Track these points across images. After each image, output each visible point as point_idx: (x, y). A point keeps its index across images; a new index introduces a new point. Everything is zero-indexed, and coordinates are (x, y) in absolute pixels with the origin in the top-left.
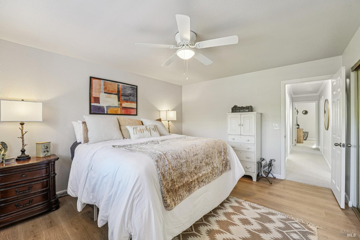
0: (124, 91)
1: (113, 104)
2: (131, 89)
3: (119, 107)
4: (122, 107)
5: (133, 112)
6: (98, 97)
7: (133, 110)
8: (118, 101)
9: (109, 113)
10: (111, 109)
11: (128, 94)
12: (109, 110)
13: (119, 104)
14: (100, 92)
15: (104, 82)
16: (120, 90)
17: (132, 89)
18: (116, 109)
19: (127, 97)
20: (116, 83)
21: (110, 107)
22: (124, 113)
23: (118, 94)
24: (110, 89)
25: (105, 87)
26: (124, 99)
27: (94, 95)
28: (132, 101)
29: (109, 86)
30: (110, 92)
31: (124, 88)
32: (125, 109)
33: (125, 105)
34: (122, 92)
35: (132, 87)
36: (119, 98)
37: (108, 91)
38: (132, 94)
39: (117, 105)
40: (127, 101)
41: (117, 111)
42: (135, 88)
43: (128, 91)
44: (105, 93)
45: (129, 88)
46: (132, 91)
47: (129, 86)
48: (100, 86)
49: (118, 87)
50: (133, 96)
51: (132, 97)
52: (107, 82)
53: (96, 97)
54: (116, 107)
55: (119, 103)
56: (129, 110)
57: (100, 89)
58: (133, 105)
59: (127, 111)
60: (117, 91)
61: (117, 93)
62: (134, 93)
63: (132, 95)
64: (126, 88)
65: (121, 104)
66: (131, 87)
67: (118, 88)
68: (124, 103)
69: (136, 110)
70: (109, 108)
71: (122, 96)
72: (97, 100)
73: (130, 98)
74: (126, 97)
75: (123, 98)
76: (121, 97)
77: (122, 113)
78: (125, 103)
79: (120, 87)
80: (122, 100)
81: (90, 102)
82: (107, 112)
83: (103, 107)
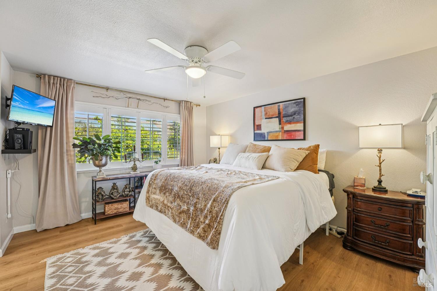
0: (286, 111)
1: (274, 129)
2: (295, 105)
3: (280, 131)
4: (284, 131)
5: (299, 136)
6: (260, 124)
7: (299, 132)
8: (279, 125)
9: (269, 139)
10: (271, 134)
11: (292, 112)
12: (269, 136)
13: (280, 128)
14: (261, 119)
15: (265, 108)
16: (281, 111)
17: (297, 105)
18: (277, 134)
19: (291, 117)
20: (276, 105)
21: (271, 132)
22: (286, 138)
23: (279, 116)
24: (270, 113)
25: (265, 113)
26: (286, 121)
27: (257, 123)
28: (297, 121)
29: (269, 110)
30: (270, 117)
31: (286, 107)
32: (287, 133)
33: (288, 127)
34: (283, 113)
35: (297, 102)
36: (280, 121)
37: (269, 116)
38: (297, 111)
39: (278, 129)
40: (290, 122)
41: (278, 136)
42: (301, 102)
43: (292, 108)
44: (266, 118)
45: (292, 104)
46: (297, 108)
47: (292, 103)
48: (262, 112)
49: (279, 108)
50: (299, 114)
51: (297, 116)
52: (267, 107)
53: (258, 125)
54: (277, 131)
55: (281, 126)
56: (293, 133)
57: (262, 116)
58: (299, 126)
59: (291, 136)
60: (277, 113)
61: (277, 115)
62: (300, 109)
63: (297, 113)
64: (288, 106)
65: (283, 128)
66: (295, 102)
67: (279, 110)
68: (286, 126)
69: (303, 132)
70: (270, 134)
71: (284, 117)
72: (259, 127)
73: (294, 117)
74: (288, 118)
75: (284, 120)
76: (283, 119)
77: (284, 138)
78: (288, 125)
79: (281, 107)
80: (284, 122)
81: (254, 130)
82: (267, 138)
83: (264, 133)
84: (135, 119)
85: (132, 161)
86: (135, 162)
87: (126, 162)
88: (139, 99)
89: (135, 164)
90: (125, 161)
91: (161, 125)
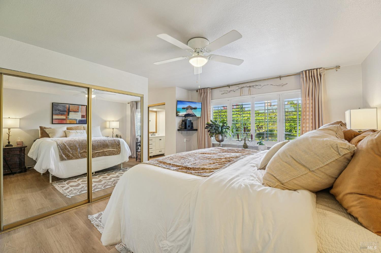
84: (250, 104)
85: (243, 140)
86: (245, 141)
87: (239, 141)
88: (250, 87)
89: (245, 143)
90: (238, 139)
91: (277, 103)
